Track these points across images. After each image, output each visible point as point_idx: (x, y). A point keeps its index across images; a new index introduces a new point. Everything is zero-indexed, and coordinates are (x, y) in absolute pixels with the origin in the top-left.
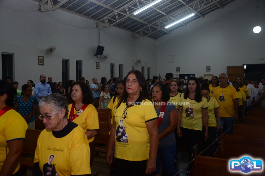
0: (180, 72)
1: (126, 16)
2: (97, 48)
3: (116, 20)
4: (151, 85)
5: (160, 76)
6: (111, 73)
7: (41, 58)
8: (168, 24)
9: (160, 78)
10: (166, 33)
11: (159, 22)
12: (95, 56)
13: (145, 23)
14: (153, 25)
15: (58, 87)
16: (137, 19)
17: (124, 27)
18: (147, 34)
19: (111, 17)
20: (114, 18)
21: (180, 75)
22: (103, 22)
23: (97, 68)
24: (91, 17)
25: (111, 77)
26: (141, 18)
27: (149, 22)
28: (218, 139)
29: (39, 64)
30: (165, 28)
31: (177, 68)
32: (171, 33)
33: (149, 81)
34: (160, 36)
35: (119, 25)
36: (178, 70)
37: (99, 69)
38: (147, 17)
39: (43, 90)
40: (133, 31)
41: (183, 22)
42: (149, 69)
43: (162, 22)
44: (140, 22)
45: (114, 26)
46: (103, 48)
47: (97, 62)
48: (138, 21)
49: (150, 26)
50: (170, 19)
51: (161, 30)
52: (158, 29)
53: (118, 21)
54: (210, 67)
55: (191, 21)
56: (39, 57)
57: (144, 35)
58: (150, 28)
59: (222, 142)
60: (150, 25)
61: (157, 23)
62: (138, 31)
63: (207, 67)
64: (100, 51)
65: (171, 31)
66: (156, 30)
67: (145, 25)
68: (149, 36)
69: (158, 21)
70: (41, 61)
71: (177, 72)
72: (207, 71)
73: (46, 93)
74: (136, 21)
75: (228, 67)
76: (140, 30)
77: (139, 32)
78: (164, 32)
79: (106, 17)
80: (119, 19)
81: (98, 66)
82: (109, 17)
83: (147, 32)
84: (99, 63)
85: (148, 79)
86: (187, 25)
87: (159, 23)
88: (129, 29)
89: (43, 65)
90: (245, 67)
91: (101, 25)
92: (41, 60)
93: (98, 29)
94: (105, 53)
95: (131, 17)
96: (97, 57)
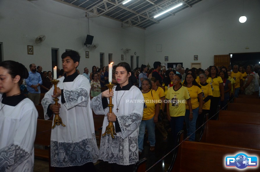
0: (168, 61)
1: (115, 5)
2: (86, 38)
3: (105, 10)
4: (139, 73)
5: (148, 65)
6: (101, 62)
7: (30, 47)
8: (157, 13)
9: (149, 67)
10: (155, 23)
11: (148, 11)
12: (85, 45)
13: (134, 12)
14: (142, 14)
15: (47, 76)
16: (126, 9)
17: (113, 17)
18: (136, 23)
19: (100, 6)
20: (103, 7)
21: (168, 64)
22: (92, 11)
23: (86, 58)
24: (80, 6)
25: (101, 66)
26: (130, 8)
27: (138, 12)
28: (204, 125)
29: (28, 54)
30: (153, 18)
31: (165, 57)
32: (159, 22)
33: (138, 70)
34: (149, 26)
35: (108, 15)
36: (166, 59)
37: (89, 58)
38: (135, 7)
39: (33, 79)
40: (122, 20)
41: (171, 12)
42: (137, 58)
43: (150, 11)
44: (129, 11)
45: (103, 15)
46: (92, 37)
47: (86, 52)
48: (127, 11)
49: (139, 16)
50: (159, 9)
51: (150, 19)
52: (146, 19)
53: (107, 10)
54: (197, 56)
55: (179, 11)
56: (28, 46)
57: (133, 24)
58: (138, 17)
59: (208, 128)
60: (139, 14)
61: (146, 12)
62: (126, 21)
63: (194, 56)
64: (89, 40)
65: (160, 21)
66: (145, 20)
67: (134, 14)
68: (138, 26)
69: (146, 11)
70: (30, 51)
71: (165, 61)
72: (194, 60)
73: (37, 82)
74: (125, 10)
75: (214, 56)
76: (129, 20)
77: (128, 21)
78: (153, 21)
79: (95, 6)
80: (108, 9)
81: (87, 56)
82: (98, 6)
83: (136, 22)
84: (88, 52)
85: (137, 68)
86: (175, 15)
87: (147, 13)
88: (118, 19)
89: (33, 54)
90: (231, 55)
91: (91, 14)
92: (30, 49)
93: (87, 19)
94: (94, 42)
95: (120, 7)
96: (87, 46)
